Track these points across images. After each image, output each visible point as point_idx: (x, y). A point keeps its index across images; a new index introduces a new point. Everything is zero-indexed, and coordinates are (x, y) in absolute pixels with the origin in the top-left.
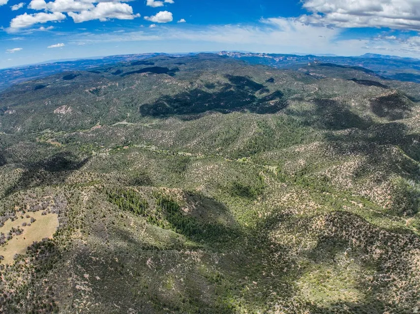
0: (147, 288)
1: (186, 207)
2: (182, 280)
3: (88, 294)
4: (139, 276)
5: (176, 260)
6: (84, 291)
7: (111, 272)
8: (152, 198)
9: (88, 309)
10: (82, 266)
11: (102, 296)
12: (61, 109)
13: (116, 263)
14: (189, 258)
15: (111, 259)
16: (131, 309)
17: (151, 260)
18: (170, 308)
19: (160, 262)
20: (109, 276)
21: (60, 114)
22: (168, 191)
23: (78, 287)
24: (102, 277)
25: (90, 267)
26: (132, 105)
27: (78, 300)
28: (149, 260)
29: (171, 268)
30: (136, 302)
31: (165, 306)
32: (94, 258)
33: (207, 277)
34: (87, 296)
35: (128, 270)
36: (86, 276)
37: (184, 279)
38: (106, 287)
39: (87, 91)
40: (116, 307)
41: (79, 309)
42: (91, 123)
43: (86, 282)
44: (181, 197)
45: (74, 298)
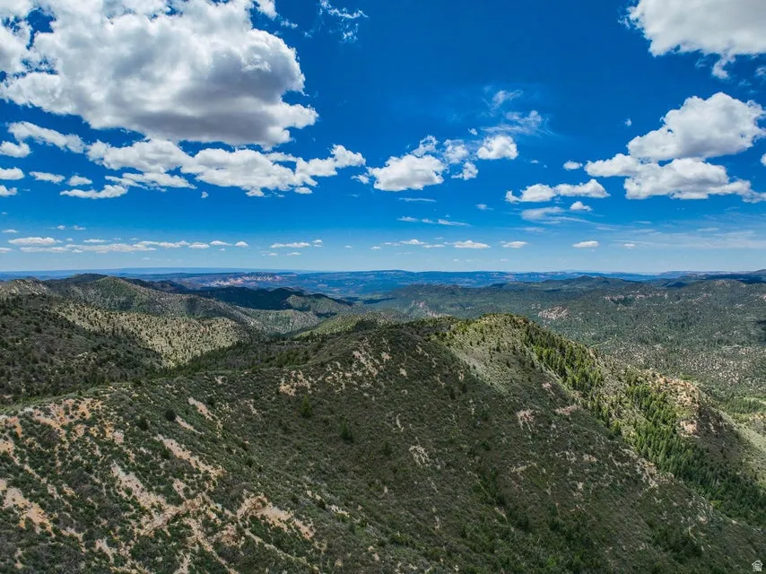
0: (488, 449)
1: (692, 423)
2: (580, 486)
3: (364, 371)
4: (486, 420)
5: (592, 447)
6: (360, 366)
7: (436, 385)
8: (620, 380)
9: (344, 386)
10: (390, 342)
11: (386, 393)
12: (551, 312)
13: (457, 380)
14: (627, 464)
15: (450, 370)
16: (423, 450)
17: (532, 414)
18: (509, 515)
19: (547, 428)
20: (426, 384)
21: (548, 320)
22: (662, 380)
23: (356, 354)
24: (412, 377)
25: (401, 352)
26: (683, 326)
27: (339, 365)
28: (527, 413)
29: (567, 449)
30: (444, 451)
31: (501, 503)
32: (421, 350)
33: (651, 526)
34: (359, 373)
35: (471, 401)
36: (386, 356)
37: (587, 488)
38: (406, 391)
39: (608, 298)
40: (396, 426)
41: (329, 374)
42: (594, 338)
43: (377, 361)
44: (689, 399)
45: (336, 359)
